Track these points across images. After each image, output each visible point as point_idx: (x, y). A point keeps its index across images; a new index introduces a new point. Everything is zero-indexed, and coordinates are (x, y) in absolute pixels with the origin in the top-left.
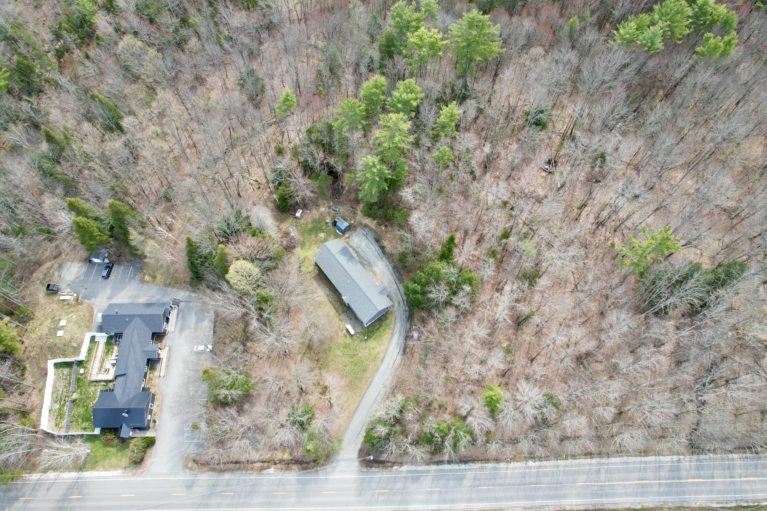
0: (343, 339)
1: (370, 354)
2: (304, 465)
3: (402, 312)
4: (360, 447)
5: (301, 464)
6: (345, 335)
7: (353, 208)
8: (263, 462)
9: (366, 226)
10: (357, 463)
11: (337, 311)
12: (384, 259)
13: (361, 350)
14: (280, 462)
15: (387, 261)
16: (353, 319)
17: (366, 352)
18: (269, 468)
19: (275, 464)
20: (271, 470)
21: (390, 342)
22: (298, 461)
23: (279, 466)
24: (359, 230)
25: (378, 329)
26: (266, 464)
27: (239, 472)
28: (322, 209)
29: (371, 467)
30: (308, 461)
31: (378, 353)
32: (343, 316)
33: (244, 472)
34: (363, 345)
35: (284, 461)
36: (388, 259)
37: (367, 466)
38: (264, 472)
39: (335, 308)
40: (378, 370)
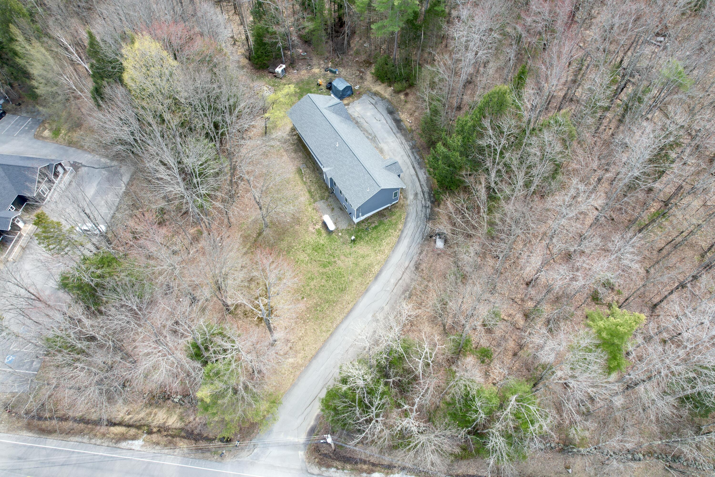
0: (315, 236)
1: (357, 265)
2: (202, 444)
3: (420, 208)
4: (312, 423)
5: (196, 440)
6: (319, 232)
7: (361, 72)
8: (129, 426)
9: (376, 94)
10: (301, 454)
11: (312, 196)
12: (399, 135)
13: (342, 257)
14: (159, 431)
15: (403, 138)
16: (336, 209)
17: (350, 261)
18: (134, 438)
19: (150, 432)
20: (137, 444)
21: (393, 249)
22: (192, 433)
23: (155, 437)
24: (364, 97)
25: (376, 227)
26: (133, 431)
27: (77, 439)
28: (316, 70)
29: (328, 466)
30: (211, 436)
31: (371, 265)
32: (320, 204)
33: (86, 440)
34: (347, 249)
35: (167, 429)
36: (405, 135)
37: (320, 464)
38: (124, 444)
39: (310, 192)
40: (367, 290)
